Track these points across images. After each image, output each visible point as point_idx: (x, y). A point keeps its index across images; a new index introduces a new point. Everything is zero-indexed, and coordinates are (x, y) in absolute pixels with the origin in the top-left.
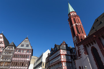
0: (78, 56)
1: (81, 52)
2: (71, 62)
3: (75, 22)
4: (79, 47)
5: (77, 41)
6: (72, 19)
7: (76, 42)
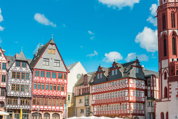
0: (163, 97)
1: (171, 93)
2: (144, 103)
3: (173, 26)
4: (170, 83)
5: (168, 69)
6: (169, 12)
7: (165, 71)
